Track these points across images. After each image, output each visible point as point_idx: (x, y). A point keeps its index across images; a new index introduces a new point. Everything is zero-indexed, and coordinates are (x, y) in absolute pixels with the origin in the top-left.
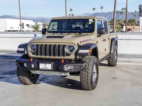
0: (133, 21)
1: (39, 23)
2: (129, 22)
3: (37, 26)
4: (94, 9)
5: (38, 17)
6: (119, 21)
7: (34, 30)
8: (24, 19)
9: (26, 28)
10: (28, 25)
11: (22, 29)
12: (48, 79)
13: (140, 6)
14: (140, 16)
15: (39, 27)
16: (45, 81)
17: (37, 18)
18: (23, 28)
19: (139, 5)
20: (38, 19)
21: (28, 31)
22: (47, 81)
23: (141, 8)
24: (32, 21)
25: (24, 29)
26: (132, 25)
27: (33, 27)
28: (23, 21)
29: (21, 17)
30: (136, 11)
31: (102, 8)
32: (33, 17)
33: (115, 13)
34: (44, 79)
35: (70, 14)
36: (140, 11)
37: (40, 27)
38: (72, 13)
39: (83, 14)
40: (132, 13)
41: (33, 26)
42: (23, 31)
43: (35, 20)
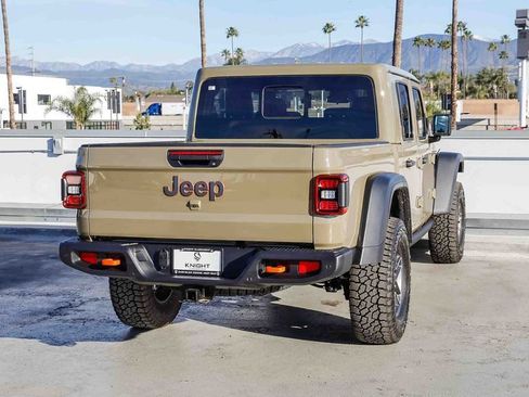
0: (494, 78)
1: (91, 90)
2: (478, 82)
3: (83, 101)
4: (328, 28)
5: (93, 64)
6: (434, 78)
7: (71, 118)
8: (29, 72)
9: (36, 113)
10: (44, 99)
11: (18, 117)
12: (81, 307)
13: (521, 15)
14: (522, 58)
15: (92, 108)
16: (68, 317)
17: (88, 65)
18: (23, 110)
19: (518, 12)
20: (91, 70)
21: (45, 123)
22: (74, 317)
23: (523, 25)
24: (64, 81)
25: (26, 117)
26: (492, 96)
27: (68, 105)
28: (20, 81)
29: (12, 64)
30: (506, 37)
31: (362, 22)
32: (68, 64)
33: (399, 50)
34: (64, 311)
35: (229, 48)
36: (522, 34)
37: (96, 105)
38: (235, 48)
39: (283, 51)
40: (491, 45)
41: (65, 102)
42: (22, 125)
43: (77, 77)
